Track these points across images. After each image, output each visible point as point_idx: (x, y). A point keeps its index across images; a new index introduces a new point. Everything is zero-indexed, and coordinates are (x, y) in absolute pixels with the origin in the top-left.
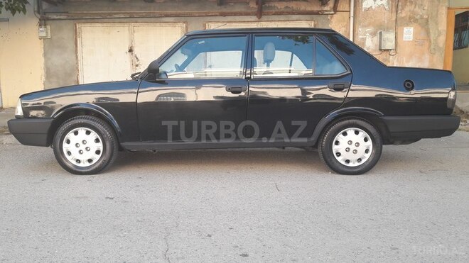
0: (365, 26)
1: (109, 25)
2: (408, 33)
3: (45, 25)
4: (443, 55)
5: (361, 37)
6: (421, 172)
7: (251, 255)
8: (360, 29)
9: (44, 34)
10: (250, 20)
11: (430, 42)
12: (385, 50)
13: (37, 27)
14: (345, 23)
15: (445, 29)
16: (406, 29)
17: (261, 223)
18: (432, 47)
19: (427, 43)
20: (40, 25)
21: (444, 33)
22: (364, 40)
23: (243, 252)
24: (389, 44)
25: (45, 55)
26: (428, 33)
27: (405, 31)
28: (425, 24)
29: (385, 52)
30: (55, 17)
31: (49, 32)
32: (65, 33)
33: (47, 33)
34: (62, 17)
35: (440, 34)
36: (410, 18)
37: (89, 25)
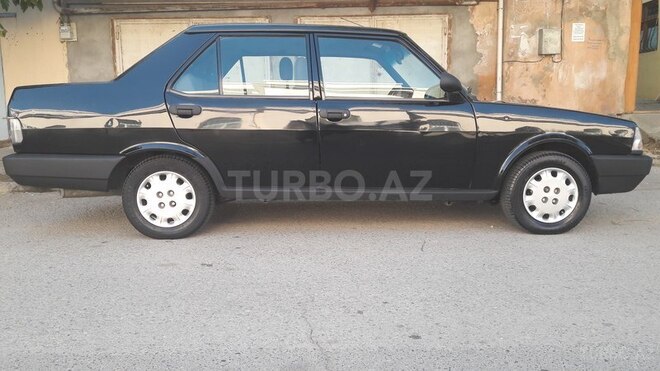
0: (520, 22)
1: (160, 21)
2: (579, 31)
3: (69, 22)
4: (626, 61)
5: (513, 37)
6: (614, 223)
7: (424, 336)
8: (512, 26)
9: (67, 35)
10: (358, 13)
11: (609, 43)
12: (546, 55)
13: (58, 25)
14: (492, 18)
15: (629, 25)
16: (574, 26)
17: (423, 295)
18: (611, 50)
19: (604, 46)
20: (62, 23)
21: (627, 31)
22: (518, 40)
23: (412, 332)
24: (552, 47)
25: (69, 65)
26: (605, 30)
27: (574, 29)
28: (601, 19)
29: (546, 59)
30: (83, 10)
31: (75, 31)
32: (98, 33)
33: (72, 33)
34: (93, 11)
35: (621, 32)
36: (581, 10)
37: (131, 21)
